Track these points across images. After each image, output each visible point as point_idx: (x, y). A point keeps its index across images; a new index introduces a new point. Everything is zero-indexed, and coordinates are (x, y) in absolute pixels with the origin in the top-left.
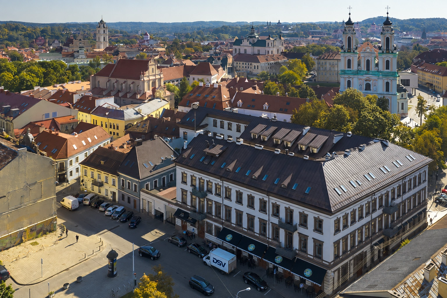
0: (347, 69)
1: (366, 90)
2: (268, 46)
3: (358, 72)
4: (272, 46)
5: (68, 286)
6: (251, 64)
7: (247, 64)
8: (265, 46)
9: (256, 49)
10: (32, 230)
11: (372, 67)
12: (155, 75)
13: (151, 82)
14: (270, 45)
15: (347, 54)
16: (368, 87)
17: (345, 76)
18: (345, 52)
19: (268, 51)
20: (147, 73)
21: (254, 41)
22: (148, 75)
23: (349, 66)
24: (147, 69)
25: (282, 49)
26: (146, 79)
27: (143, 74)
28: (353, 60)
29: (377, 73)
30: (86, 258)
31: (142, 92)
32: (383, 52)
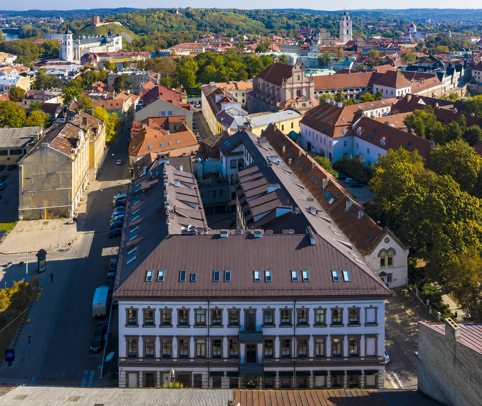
5: (10, 265)
10: (49, 211)
12: (302, 83)
13: (295, 91)
20: (289, 80)
22: (291, 82)
24: (290, 75)
26: (288, 86)
27: (285, 81)
30: (51, 249)
31: (282, 101)
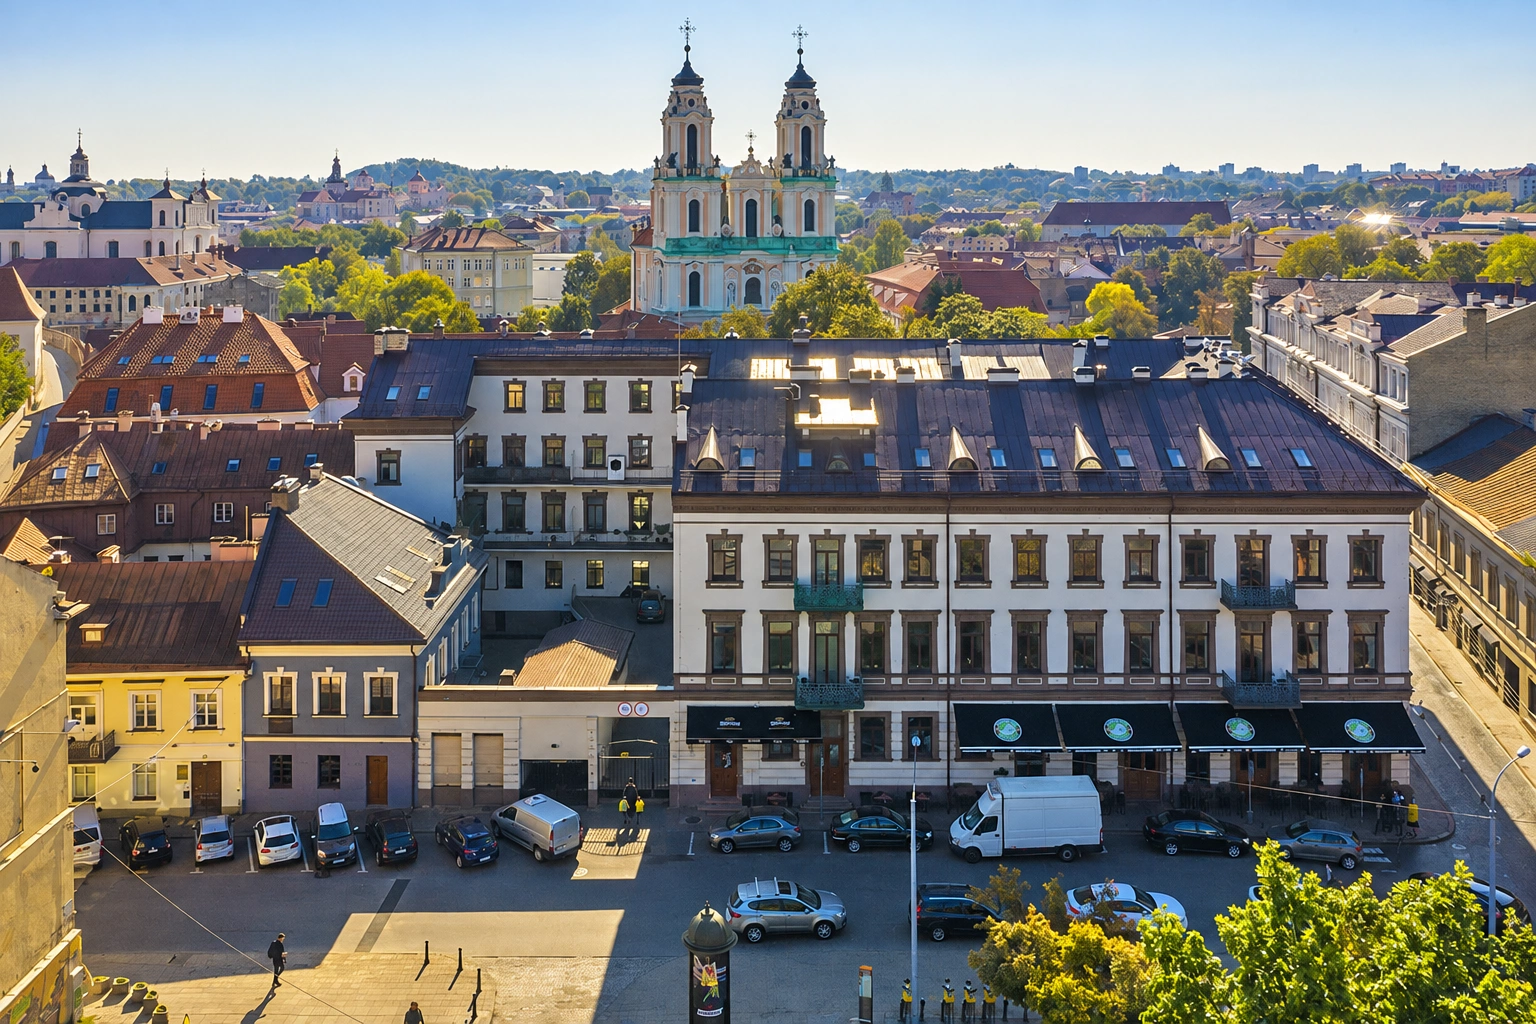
0: (689, 235)
1: (747, 301)
2: (162, 222)
3: (723, 245)
4: (177, 224)
6: (108, 294)
7: (90, 292)
8: (148, 225)
9: (101, 238)
11: (766, 227)
14: (170, 220)
15: (686, 185)
16: (753, 291)
17: (683, 261)
18: (680, 175)
19: (162, 244)
21: (86, 208)
23: (694, 226)
25: (213, 236)
28: (706, 201)
29: (778, 244)
32: (795, 174)
